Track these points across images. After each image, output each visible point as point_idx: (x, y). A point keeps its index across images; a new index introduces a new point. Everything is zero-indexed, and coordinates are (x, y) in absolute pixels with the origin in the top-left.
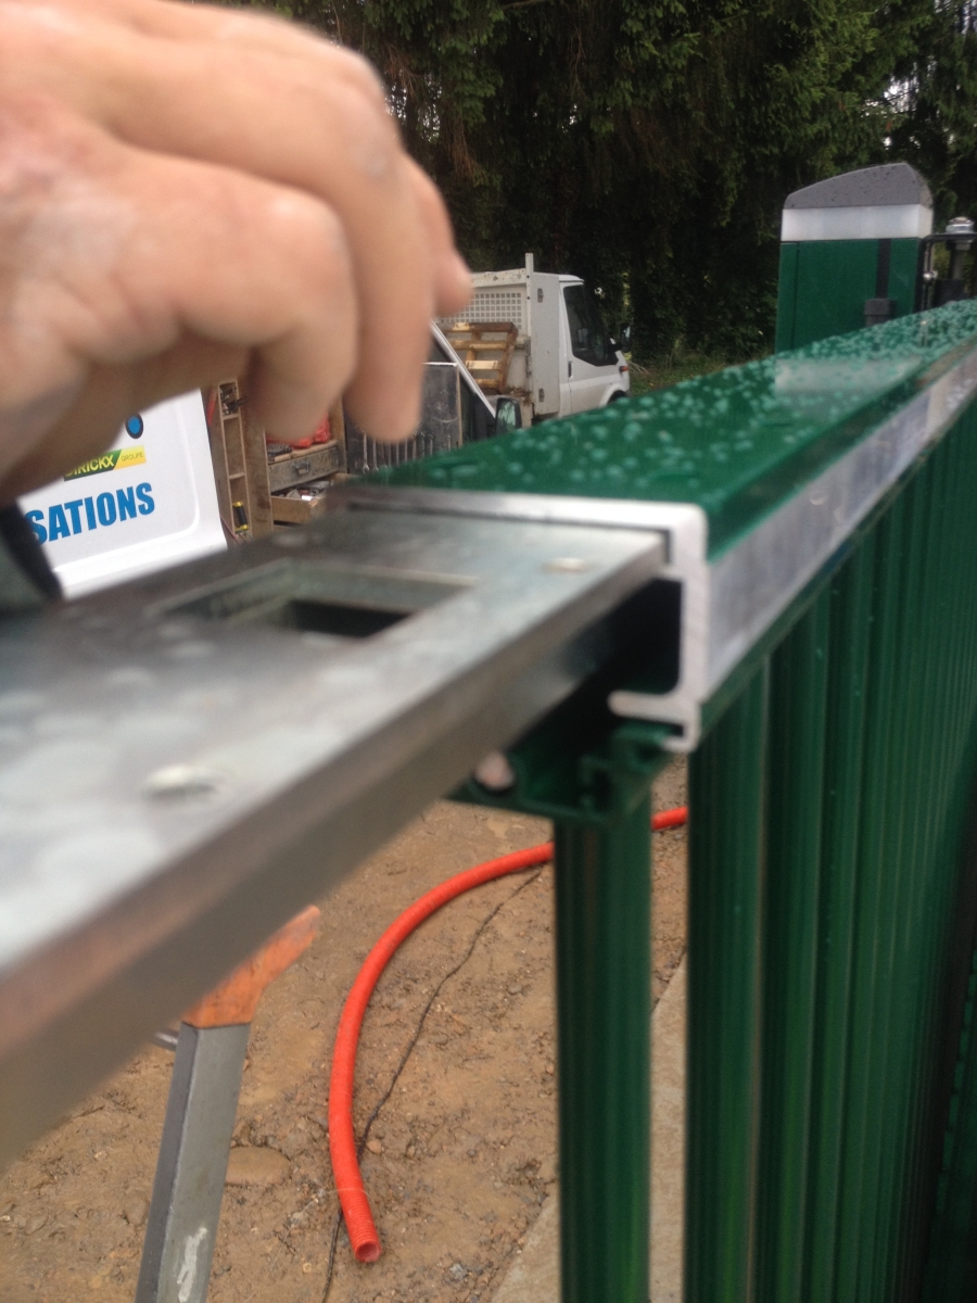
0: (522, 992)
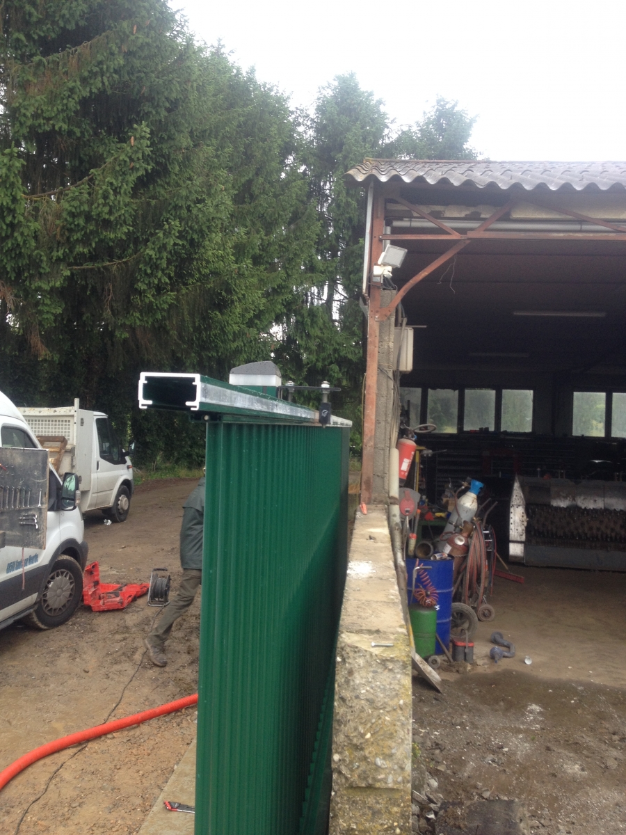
0: (79, 806)
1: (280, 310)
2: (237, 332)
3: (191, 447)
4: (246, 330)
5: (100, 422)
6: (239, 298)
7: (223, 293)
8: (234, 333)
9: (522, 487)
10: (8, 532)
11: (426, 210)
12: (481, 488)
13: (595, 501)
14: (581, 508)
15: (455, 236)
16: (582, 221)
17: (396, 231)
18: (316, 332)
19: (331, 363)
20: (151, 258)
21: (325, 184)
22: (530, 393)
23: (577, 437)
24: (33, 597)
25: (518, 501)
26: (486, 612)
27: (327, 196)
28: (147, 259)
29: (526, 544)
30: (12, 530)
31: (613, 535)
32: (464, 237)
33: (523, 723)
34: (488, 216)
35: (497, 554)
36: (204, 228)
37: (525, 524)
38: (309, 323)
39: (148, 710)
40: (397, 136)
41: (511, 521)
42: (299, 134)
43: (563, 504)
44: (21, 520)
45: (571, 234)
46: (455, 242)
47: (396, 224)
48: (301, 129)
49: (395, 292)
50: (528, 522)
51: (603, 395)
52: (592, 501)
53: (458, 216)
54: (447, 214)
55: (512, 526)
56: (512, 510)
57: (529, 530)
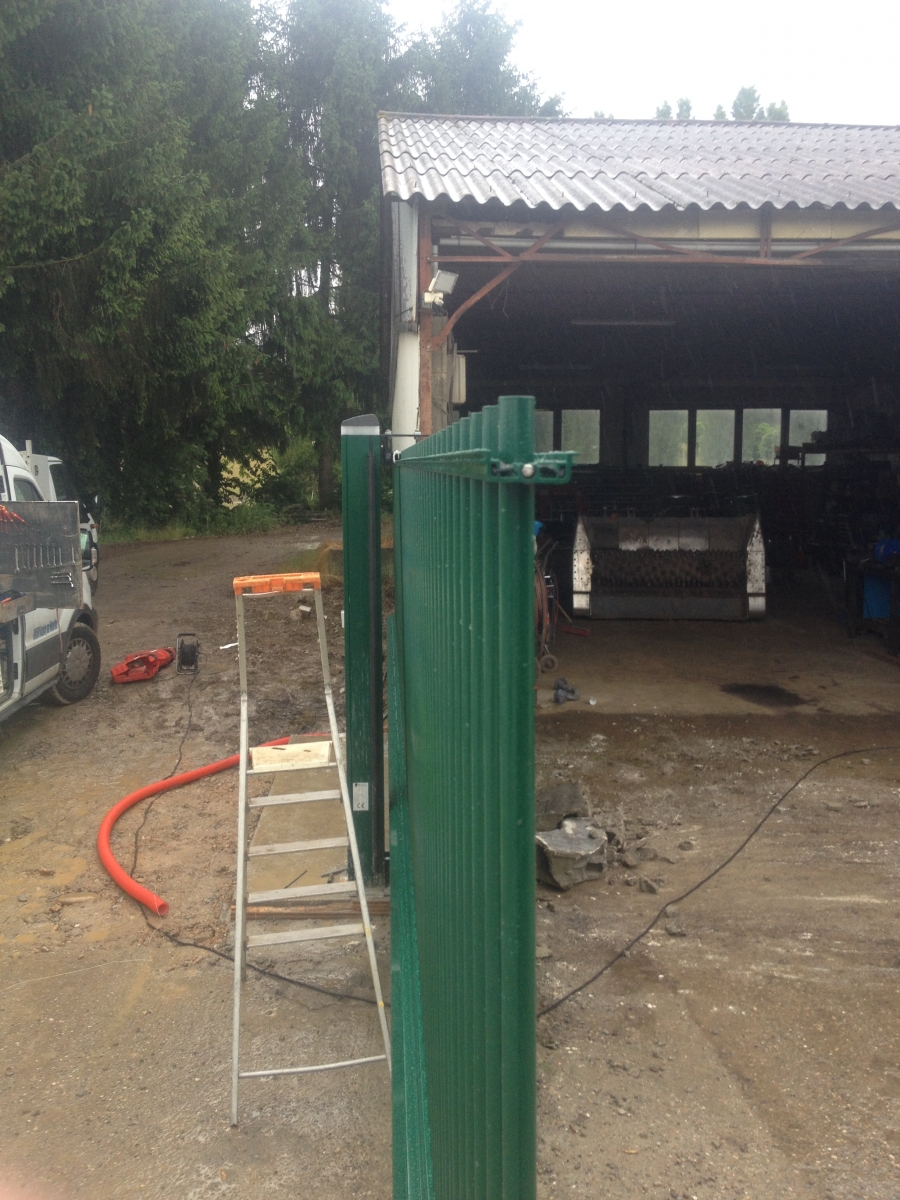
0: (184, 827)
1: (261, 306)
2: (210, 343)
3: (147, 499)
4: (222, 338)
5: (54, 469)
6: (215, 298)
7: (194, 292)
8: (207, 344)
9: (586, 530)
10: (38, 593)
11: (474, 227)
12: (540, 528)
13: (669, 541)
14: (652, 550)
15: (507, 258)
16: (635, 240)
17: (444, 251)
18: (309, 334)
19: (333, 378)
20: (116, 257)
21: (307, 118)
22: (596, 414)
23: (654, 468)
24: (55, 669)
25: (582, 546)
26: (549, 663)
27: (312, 135)
28: (112, 259)
29: (593, 595)
30: (41, 591)
31: (689, 578)
32: (516, 259)
33: (587, 748)
34: (540, 234)
35: (559, 605)
36: (172, 211)
37: (591, 571)
38: (300, 322)
39: (212, 764)
40: (406, 49)
41: (575, 569)
42: (265, 43)
43: (633, 547)
44: (53, 579)
45: (626, 256)
46: (506, 265)
47: (444, 242)
48: (268, 36)
49: (446, 318)
50: (594, 570)
51: (685, 413)
52: (665, 542)
53: (509, 233)
54: (498, 232)
55: (575, 575)
56: (575, 556)
57: (595, 578)
